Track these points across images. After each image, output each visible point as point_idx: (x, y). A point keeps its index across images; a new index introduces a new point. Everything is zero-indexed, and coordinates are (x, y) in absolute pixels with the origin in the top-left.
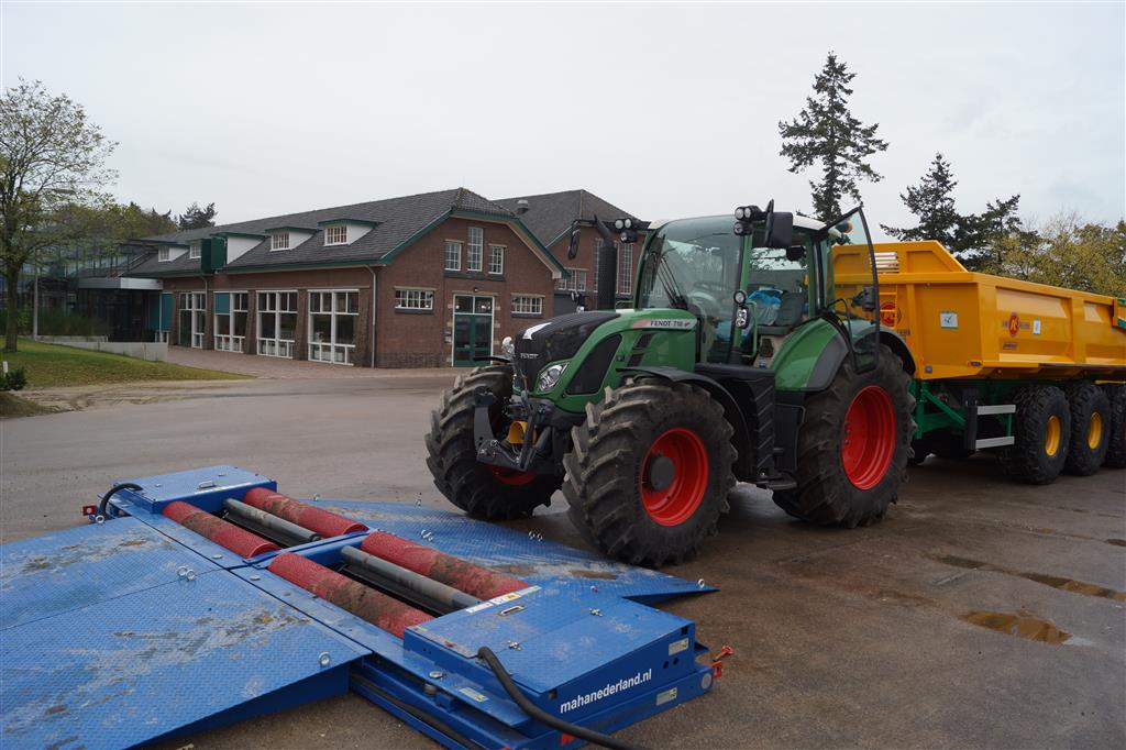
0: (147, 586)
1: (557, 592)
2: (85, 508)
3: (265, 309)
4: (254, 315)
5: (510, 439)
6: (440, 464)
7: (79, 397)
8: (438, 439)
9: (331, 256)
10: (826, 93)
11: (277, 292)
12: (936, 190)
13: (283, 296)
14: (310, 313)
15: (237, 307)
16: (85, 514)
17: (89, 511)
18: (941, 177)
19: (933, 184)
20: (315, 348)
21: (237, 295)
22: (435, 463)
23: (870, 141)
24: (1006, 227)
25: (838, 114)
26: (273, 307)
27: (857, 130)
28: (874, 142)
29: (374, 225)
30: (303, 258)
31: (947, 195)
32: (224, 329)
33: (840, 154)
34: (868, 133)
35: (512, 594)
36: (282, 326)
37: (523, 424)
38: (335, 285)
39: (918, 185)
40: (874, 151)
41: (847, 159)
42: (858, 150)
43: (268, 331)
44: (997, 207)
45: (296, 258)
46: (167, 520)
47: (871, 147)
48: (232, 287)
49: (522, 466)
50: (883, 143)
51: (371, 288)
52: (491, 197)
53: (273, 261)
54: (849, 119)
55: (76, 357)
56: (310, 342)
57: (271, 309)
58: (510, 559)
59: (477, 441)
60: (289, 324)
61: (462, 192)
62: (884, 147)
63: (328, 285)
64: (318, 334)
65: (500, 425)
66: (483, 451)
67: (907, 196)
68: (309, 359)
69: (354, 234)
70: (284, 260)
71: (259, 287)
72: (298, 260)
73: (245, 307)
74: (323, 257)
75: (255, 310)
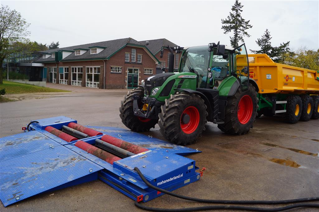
0: (40, 150)
1: (156, 152)
2: (23, 128)
3: (73, 72)
4: (70, 74)
5: (143, 109)
6: (123, 116)
7: (21, 97)
8: (123, 109)
9: (92, 57)
10: (235, 11)
11: (77, 67)
12: (266, 39)
13: (79, 68)
14: (86, 73)
15: (65, 71)
16: (23, 129)
17: (24, 129)
18: (267, 36)
19: (265, 38)
20: (88, 83)
21: (65, 68)
22: (122, 116)
23: (247, 25)
24: (285, 50)
25: (238, 17)
26: (76, 72)
27: (244, 22)
28: (248, 25)
29: (104, 48)
30: (84, 58)
31: (269, 41)
32: (62, 78)
33: (239, 29)
34: (247, 23)
35: (144, 152)
36: (79, 77)
37: (147, 105)
38: (94, 65)
39: (261, 38)
40: (248, 28)
41: (241, 30)
42: (244, 28)
43: (74, 78)
44: (283, 45)
45: (82, 57)
46: (46, 131)
47: (248, 27)
48: (64, 66)
49: (147, 116)
50: (251, 26)
51: (104, 66)
52: (138, 41)
53: (76, 58)
54: (241, 19)
55: (20, 86)
56: (86, 81)
58: (143, 143)
59: (134, 109)
60: (81, 76)
61: (130, 39)
62: (251, 27)
63: (91, 65)
64: (89, 79)
65: (140, 105)
66: (136, 113)
67: (257, 41)
68: (86, 86)
69: (99, 51)
70: (79, 58)
71: (72, 66)
72: (83, 58)
73: (68, 71)
74: (90, 57)
75: (70, 72)
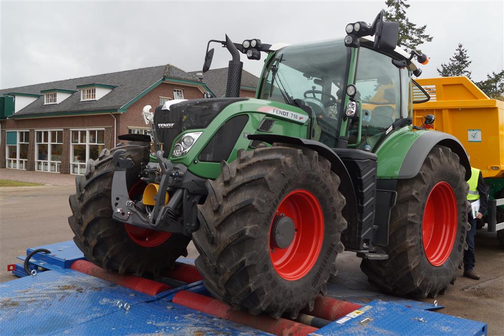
2: (9, 266)
3: (40, 141)
4: (34, 146)
5: (145, 200)
9: (86, 107)
10: (393, 7)
11: (49, 131)
13: (53, 133)
14: (71, 144)
15: (21, 140)
16: (9, 270)
17: (11, 268)
18: (461, 58)
19: (457, 63)
20: (75, 166)
21: (22, 133)
23: (422, 36)
25: (400, 20)
26: (46, 140)
27: (413, 29)
28: (424, 37)
29: (112, 88)
30: (67, 109)
31: (466, 69)
32: (13, 155)
34: (420, 31)
36: (53, 153)
38: (88, 126)
39: (448, 63)
43: (43, 155)
44: (493, 77)
45: (62, 109)
47: (422, 40)
48: (18, 128)
50: (430, 37)
51: (113, 127)
53: (47, 111)
54: (408, 23)
56: (71, 162)
57: (45, 142)
59: (114, 201)
60: (57, 151)
61: (169, 67)
63: (84, 126)
64: (76, 157)
66: (119, 211)
68: (71, 173)
69: (100, 93)
70: (53, 110)
71: (37, 127)
72: (64, 110)
73: (27, 140)
74: (80, 108)
75: (34, 142)
